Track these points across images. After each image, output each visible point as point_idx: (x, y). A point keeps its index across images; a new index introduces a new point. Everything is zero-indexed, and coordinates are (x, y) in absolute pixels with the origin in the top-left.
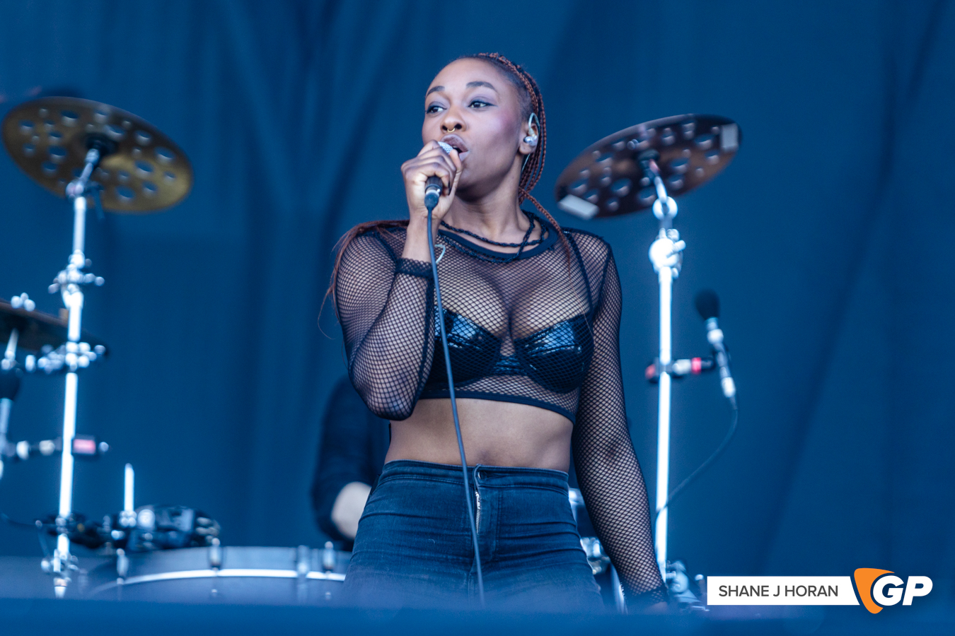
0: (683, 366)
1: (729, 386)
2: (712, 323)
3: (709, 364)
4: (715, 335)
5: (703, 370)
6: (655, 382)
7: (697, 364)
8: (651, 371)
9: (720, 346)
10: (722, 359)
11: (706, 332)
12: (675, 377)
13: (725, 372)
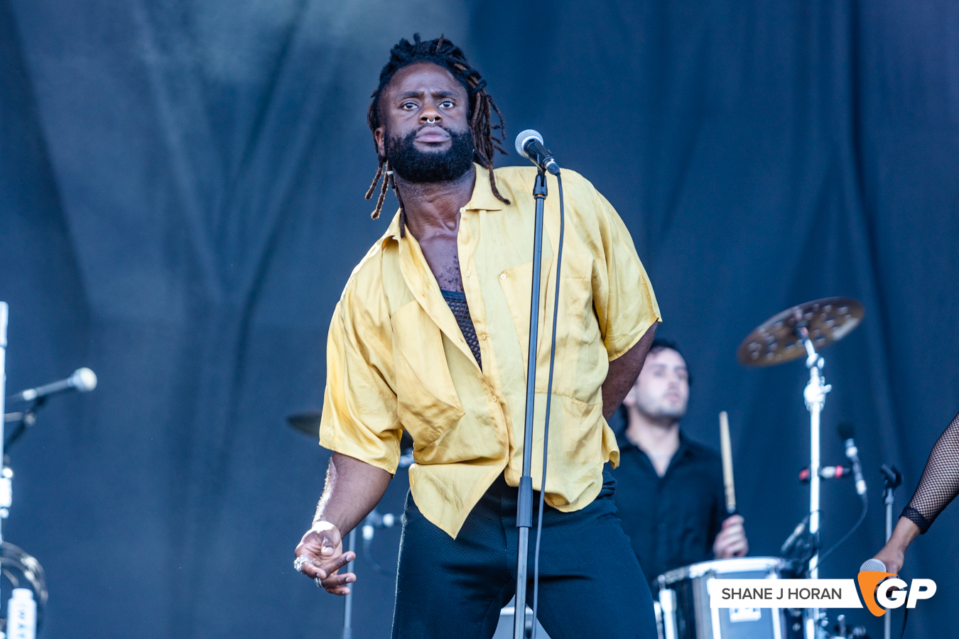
0: (829, 472)
1: (861, 487)
2: (850, 443)
3: (847, 470)
4: (852, 451)
5: (843, 476)
6: (807, 482)
7: (839, 471)
8: (804, 474)
9: (855, 459)
10: (857, 468)
11: (844, 449)
12: (822, 479)
13: (859, 476)
